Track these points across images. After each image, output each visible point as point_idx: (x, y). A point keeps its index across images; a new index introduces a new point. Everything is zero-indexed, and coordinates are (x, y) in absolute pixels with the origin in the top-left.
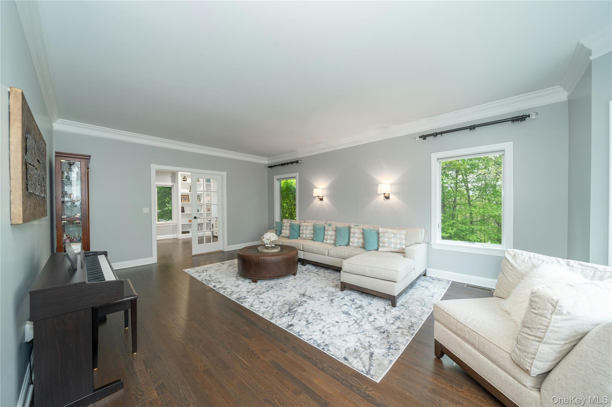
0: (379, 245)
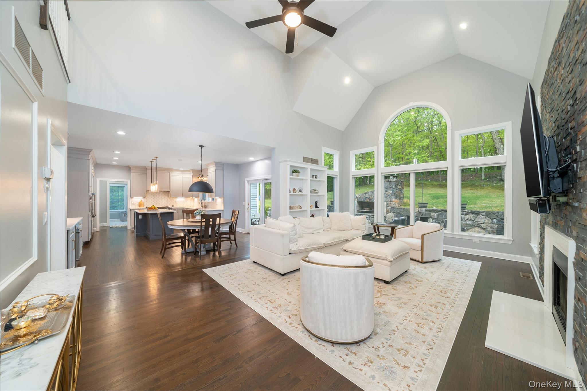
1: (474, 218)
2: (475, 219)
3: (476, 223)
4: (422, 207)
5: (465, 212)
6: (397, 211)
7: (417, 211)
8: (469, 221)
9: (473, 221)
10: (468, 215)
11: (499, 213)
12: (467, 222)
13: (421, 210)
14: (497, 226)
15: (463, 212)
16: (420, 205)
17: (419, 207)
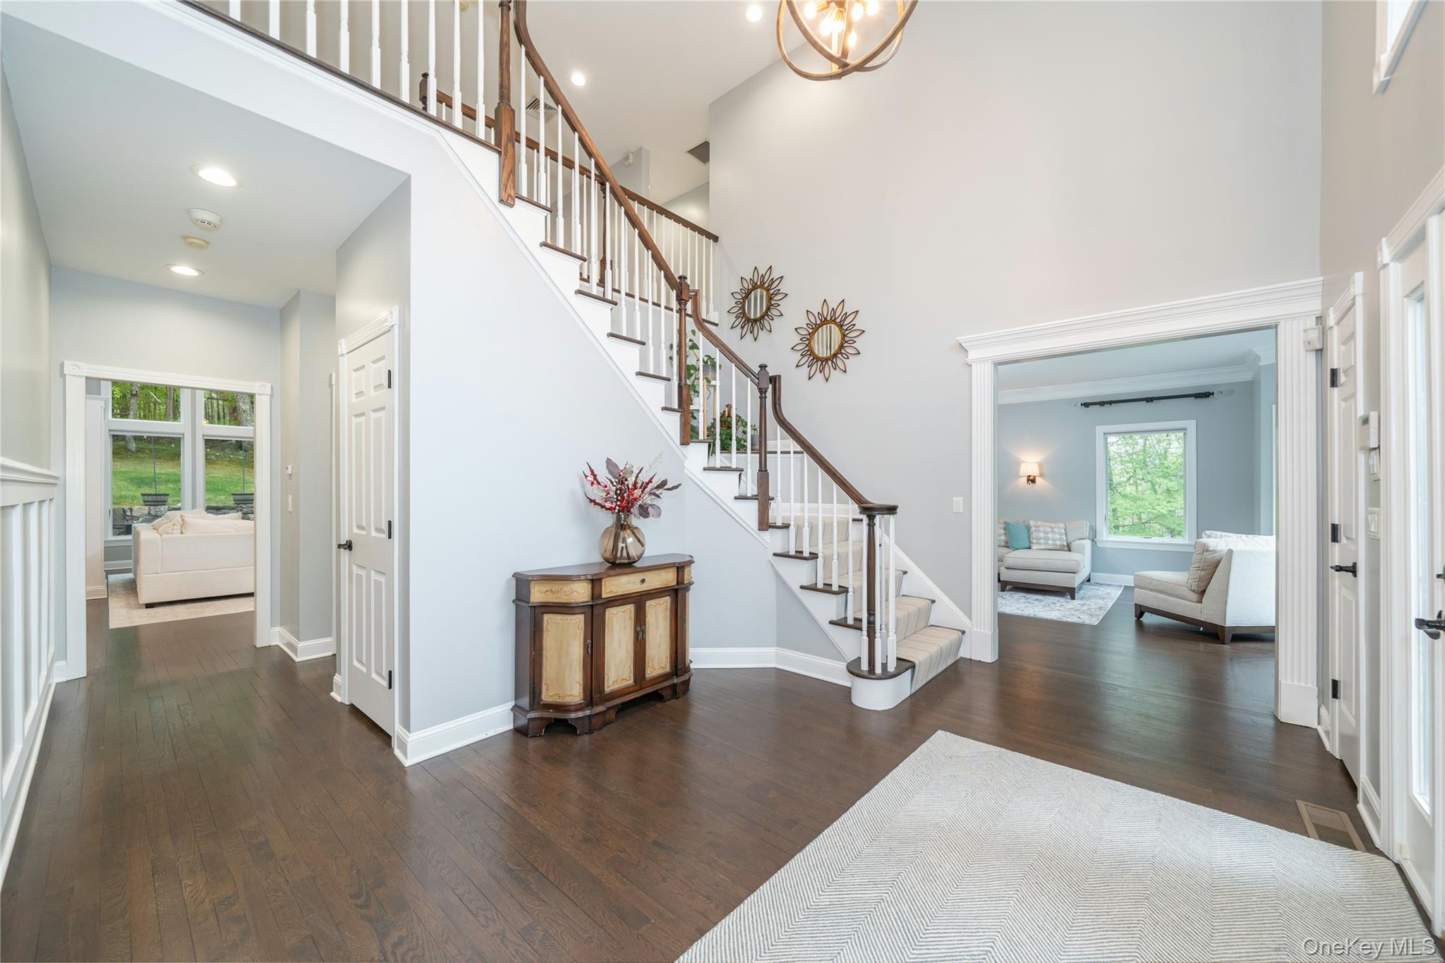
0: (1030, 542)
16: (150, 498)
17: (146, 503)
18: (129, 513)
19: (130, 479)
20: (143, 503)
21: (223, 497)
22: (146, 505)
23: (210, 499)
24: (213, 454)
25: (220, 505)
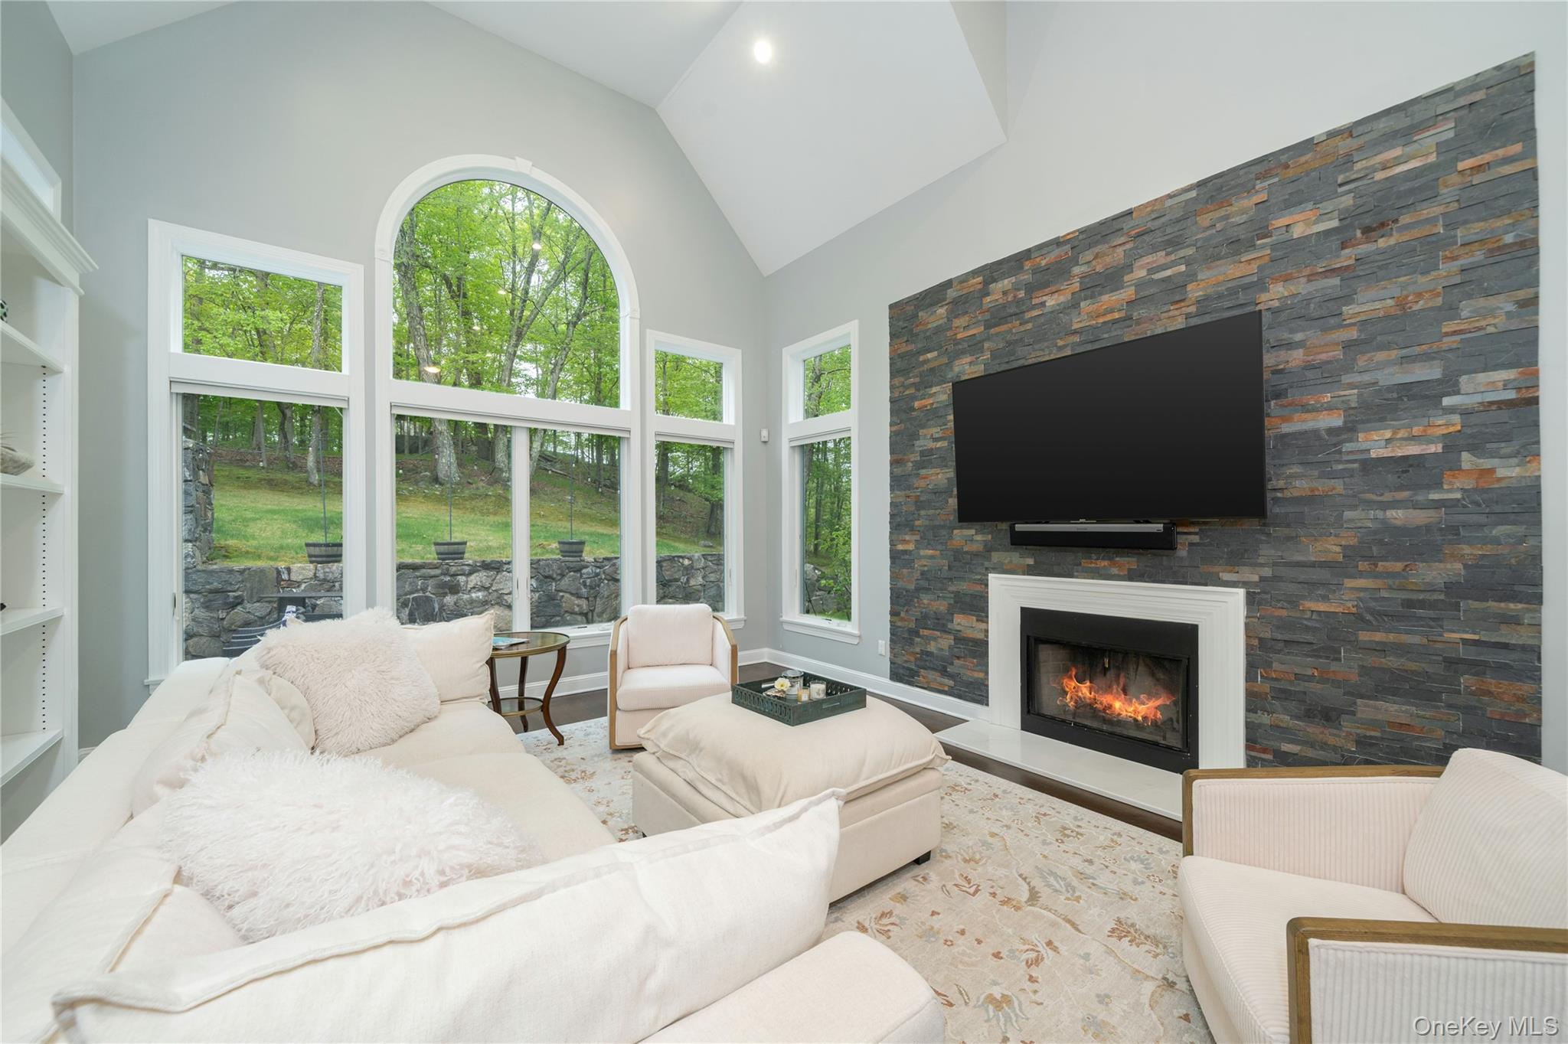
1: (490, 580)
2: (492, 585)
3: (495, 594)
4: (324, 559)
5: (467, 568)
6: (209, 583)
7: (311, 574)
8: (479, 590)
9: (487, 589)
10: (475, 575)
11: (541, 563)
12: (474, 595)
13: (328, 570)
14: (537, 595)
15: (464, 567)
16: (316, 551)
17: (313, 559)
18: (285, 576)
19: (302, 520)
20: (307, 559)
21: (420, 547)
22: (311, 562)
23: (403, 551)
24: (406, 489)
25: (418, 561)
